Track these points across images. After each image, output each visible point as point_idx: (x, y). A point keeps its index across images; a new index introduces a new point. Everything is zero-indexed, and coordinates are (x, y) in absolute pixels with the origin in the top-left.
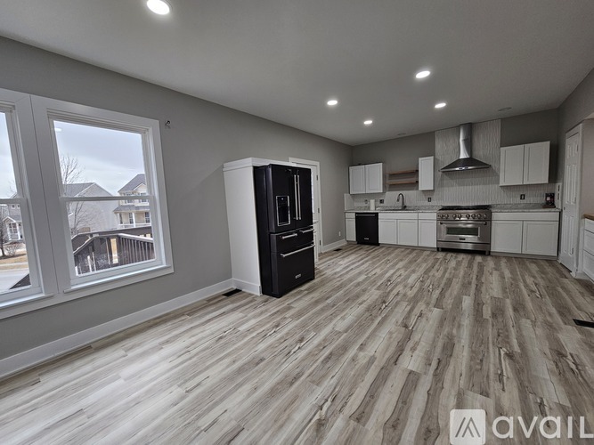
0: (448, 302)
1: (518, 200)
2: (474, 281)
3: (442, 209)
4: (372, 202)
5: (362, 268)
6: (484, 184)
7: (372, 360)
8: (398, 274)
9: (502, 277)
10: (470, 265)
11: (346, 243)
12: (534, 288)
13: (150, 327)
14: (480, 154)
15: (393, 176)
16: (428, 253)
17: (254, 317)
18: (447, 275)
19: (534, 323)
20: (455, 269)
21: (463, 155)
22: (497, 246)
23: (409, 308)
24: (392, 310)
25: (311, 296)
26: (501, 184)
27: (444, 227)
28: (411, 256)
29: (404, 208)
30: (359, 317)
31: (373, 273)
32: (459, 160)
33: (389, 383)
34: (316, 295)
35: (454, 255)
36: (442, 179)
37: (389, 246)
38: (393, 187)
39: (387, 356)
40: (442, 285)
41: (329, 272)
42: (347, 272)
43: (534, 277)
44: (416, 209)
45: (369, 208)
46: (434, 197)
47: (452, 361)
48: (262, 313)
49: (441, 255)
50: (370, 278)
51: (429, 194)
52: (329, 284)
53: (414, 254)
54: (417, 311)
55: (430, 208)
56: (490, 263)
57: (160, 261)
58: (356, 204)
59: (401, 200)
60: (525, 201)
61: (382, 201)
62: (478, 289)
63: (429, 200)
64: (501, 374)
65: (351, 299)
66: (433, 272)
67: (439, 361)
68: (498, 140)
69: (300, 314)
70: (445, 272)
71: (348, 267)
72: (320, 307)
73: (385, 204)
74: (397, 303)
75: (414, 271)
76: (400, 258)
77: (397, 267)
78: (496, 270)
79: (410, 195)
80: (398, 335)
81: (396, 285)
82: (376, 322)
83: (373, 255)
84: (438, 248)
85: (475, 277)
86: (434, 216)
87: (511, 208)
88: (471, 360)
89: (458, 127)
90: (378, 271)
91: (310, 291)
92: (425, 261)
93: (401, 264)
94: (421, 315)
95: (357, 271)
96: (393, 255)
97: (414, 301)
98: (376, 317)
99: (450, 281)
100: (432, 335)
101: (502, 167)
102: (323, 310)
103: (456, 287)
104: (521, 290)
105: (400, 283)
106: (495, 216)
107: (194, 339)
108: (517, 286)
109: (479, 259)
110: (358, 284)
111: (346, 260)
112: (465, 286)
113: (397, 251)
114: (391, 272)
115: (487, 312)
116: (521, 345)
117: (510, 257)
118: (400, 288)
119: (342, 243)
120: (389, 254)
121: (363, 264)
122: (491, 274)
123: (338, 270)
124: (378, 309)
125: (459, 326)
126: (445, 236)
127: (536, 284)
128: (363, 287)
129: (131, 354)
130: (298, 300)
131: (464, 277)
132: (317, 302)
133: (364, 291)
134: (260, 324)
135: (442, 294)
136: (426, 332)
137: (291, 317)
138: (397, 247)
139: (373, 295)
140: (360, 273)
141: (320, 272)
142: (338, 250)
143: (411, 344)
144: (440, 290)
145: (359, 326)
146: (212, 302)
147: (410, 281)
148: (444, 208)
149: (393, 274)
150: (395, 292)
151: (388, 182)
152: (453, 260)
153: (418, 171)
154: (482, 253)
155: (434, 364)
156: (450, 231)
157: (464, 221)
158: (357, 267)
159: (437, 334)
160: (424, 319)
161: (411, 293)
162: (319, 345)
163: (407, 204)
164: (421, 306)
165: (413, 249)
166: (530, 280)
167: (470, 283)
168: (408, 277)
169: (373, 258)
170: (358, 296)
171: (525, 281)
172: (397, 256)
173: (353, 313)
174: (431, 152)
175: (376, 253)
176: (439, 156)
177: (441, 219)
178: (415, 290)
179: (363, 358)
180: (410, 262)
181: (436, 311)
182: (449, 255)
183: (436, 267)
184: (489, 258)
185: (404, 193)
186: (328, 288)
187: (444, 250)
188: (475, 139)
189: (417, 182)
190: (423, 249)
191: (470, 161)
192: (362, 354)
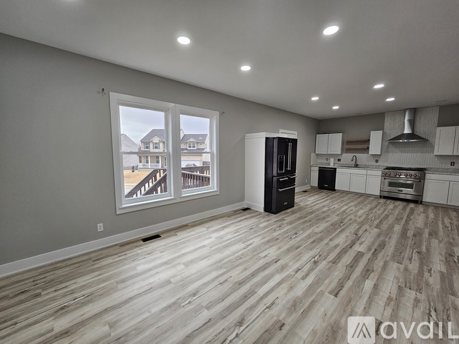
0: (385, 226)
1: (449, 166)
2: (405, 217)
3: (386, 169)
4: (332, 160)
5: (324, 204)
6: (422, 152)
7: (337, 246)
8: (350, 209)
9: (427, 217)
10: (404, 209)
11: (310, 188)
12: (449, 225)
13: (211, 220)
14: (420, 131)
15: (349, 142)
16: (372, 198)
17: (265, 221)
18: (386, 213)
19: (440, 242)
20: (392, 210)
21: (407, 130)
22: (427, 198)
23: (358, 227)
24: (347, 227)
25: (294, 215)
26: (435, 154)
27: (387, 182)
28: (359, 200)
29: (356, 166)
30: (327, 228)
31: (333, 207)
32: (403, 134)
33: (348, 254)
34: (297, 215)
35: (393, 201)
36: (388, 147)
37: (343, 192)
38: (348, 150)
39: (346, 244)
40: (381, 218)
41: (302, 204)
42: (315, 205)
43: (451, 219)
44: (366, 167)
45: (329, 164)
46: (380, 160)
47: (383, 251)
48: (268, 220)
49: (382, 201)
50: (330, 209)
51: (376, 158)
52: (304, 210)
53: (362, 198)
54: (363, 228)
55: (377, 168)
56: (421, 208)
57: (213, 187)
58: (319, 161)
59: (354, 160)
60: (454, 167)
61: (339, 160)
62: (407, 222)
63: (377, 161)
64: (412, 258)
65: (320, 219)
66: (376, 210)
67: (376, 250)
68: (436, 122)
69: (291, 223)
70: (384, 211)
71: (315, 202)
72: (302, 221)
73: (342, 162)
74: (350, 224)
75: (361, 209)
76: (351, 200)
77: (350, 205)
78: (423, 213)
79: (362, 157)
80: (352, 237)
81: (349, 215)
82: (338, 231)
83: (331, 196)
84: (381, 196)
85: (406, 215)
86: (380, 173)
87: (442, 172)
88: (395, 251)
89: (405, 111)
90: (336, 206)
91: (293, 213)
92: (370, 203)
93: (352, 204)
94: (366, 230)
95: (322, 205)
96: (346, 198)
97: (362, 223)
98: (337, 229)
99: (387, 217)
100: (372, 240)
101: (437, 141)
102: (304, 222)
103: (391, 219)
104: (438, 225)
105: (352, 214)
106: (428, 176)
107: (237, 227)
108: (437, 223)
109: (412, 205)
110: (324, 212)
111: (312, 198)
112: (398, 220)
113: (348, 196)
114: (346, 207)
115: (410, 233)
116: (428, 250)
117: (437, 207)
118: (352, 217)
119: (307, 187)
120: (343, 197)
121: (325, 201)
122: (419, 215)
123: (308, 203)
124: (339, 226)
125: (390, 238)
126: (387, 188)
127: (451, 223)
128: (327, 214)
129: (211, 230)
130: (287, 217)
131: (398, 215)
132: (299, 219)
133: (328, 216)
134: (270, 225)
135: (381, 222)
136: (368, 238)
137: (287, 223)
138: (349, 193)
139: (334, 218)
140: (324, 206)
141: (297, 203)
142: (305, 191)
143: (359, 242)
144: (380, 220)
145: (328, 232)
146: (235, 213)
147: (360, 213)
148: (388, 168)
149: (347, 209)
150: (349, 218)
151: (345, 146)
152: (391, 205)
153: (369, 140)
154: (415, 202)
155: (373, 250)
156: (391, 184)
157: (403, 178)
158: (321, 203)
159: (375, 240)
160: (368, 233)
161: (359, 220)
162: (306, 237)
163: (359, 163)
164: (366, 227)
165: (361, 195)
166: (447, 221)
167: (402, 219)
168: (358, 211)
169: (332, 198)
170: (324, 218)
171: (443, 221)
172: (349, 198)
173: (322, 226)
174: (381, 128)
175: (333, 195)
176: (387, 130)
177: (384, 176)
178: (362, 219)
179: (332, 244)
180: (359, 203)
181: (376, 230)
182: (389, 201)
183: (378, 207)
184: (420, 206)
185: (357, 155)
186: (304, 212)
187: (385, 197)
188: (418, 119)
189: (368, 148)
190: (369, 196)
191: (412, 136)
192: (331, 242)
